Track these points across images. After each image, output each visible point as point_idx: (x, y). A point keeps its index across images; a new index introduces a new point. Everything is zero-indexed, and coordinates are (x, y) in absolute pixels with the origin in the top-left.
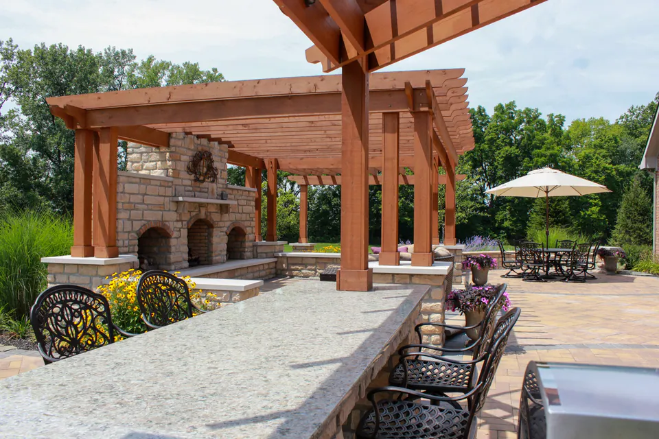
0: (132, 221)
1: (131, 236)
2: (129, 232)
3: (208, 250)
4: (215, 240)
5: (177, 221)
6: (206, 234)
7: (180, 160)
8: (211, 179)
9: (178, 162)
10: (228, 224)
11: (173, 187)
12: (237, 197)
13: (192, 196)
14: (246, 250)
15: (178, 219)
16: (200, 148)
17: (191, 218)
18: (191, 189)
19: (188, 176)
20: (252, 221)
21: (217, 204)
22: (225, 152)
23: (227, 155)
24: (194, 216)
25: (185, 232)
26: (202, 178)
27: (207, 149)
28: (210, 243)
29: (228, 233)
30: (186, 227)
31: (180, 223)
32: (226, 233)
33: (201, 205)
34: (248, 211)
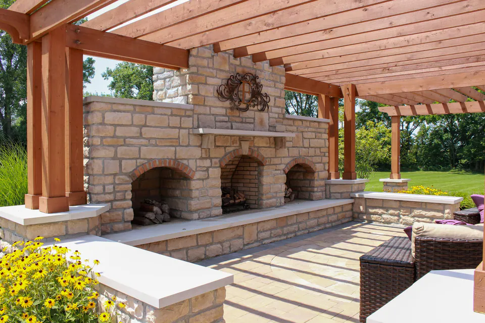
0: (120, 160)
1: (119, 179)
2: (115, 175)
3: (258, 191)
4: (266, 180)
5: (202, 158)
6: (256, 173)
7: (206, 84)
8: (260, 107)
9: (201, 87)
10: (287, 160)
11: (195, 116)
12: (301, 129)
13: (227, 128)
14: (316, 189)
15: (204, 156)
16: (239, 70)
17: (226, 155)
18: (226, 119)
19: (219, 103)
20: (325, 156)
21: (269, 138)
22: (281, 76)
23: (284, 79)
24: (230, 152)
25: (216, 173)
26: (243, 106)
27: (253, 72)
28: (259, 184)
29: (287, 171)
30: (218, 165)
31: (208, 161)
32: (284, 171)
33: (242, 139)
34: (317, 145)
